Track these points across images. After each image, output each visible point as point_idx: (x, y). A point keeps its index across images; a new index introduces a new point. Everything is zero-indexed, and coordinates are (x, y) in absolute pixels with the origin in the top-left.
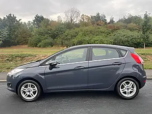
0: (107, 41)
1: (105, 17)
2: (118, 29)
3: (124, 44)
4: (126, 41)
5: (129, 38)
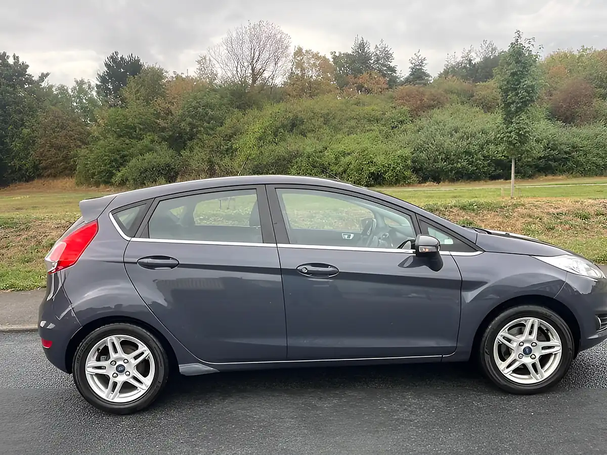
0: (386, 153)
1: (388, 56)
2: (436, 103)
3: (454, 164)
4: (463, 153)
5: (475, 142)
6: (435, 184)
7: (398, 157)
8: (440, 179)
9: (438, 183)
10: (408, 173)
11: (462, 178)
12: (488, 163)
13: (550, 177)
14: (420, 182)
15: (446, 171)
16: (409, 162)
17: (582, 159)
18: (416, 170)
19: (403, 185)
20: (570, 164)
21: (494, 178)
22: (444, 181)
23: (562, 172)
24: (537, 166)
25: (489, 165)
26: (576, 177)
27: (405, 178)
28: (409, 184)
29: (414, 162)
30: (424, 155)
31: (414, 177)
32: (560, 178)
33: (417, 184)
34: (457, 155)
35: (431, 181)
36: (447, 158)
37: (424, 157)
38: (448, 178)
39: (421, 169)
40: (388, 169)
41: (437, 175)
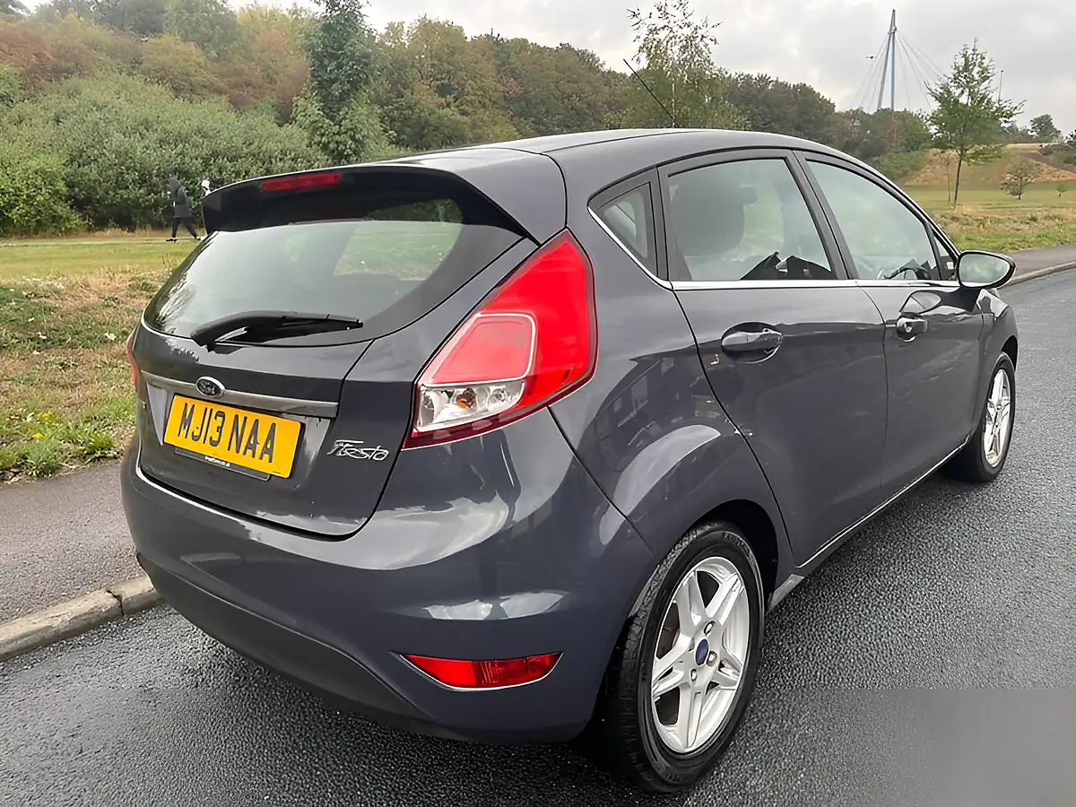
3: (161, 192)
4: (175, 171)
5: (192, 152)
6: (125, 233)
7: (36, 172)
8: (135, 224)
9: (132, 230)
10: (62, 209)
14: (90, 230)
15: (145, 207)
16: (61, 186)
18: (78, 204)
19: (53, 235)
22: (143, 226)
27: (56, 219)
28: (68, 233)
29: (70, 185)
30: (92, 172)
31: (76, 218)
33: (87, 233)
34: (163, 176)
35: (115, 227)
36: (142, 181)
37: (94, 174)
38: (150, 221)
39: (88, 200)
40: (16, 200)
41: (125, 214)
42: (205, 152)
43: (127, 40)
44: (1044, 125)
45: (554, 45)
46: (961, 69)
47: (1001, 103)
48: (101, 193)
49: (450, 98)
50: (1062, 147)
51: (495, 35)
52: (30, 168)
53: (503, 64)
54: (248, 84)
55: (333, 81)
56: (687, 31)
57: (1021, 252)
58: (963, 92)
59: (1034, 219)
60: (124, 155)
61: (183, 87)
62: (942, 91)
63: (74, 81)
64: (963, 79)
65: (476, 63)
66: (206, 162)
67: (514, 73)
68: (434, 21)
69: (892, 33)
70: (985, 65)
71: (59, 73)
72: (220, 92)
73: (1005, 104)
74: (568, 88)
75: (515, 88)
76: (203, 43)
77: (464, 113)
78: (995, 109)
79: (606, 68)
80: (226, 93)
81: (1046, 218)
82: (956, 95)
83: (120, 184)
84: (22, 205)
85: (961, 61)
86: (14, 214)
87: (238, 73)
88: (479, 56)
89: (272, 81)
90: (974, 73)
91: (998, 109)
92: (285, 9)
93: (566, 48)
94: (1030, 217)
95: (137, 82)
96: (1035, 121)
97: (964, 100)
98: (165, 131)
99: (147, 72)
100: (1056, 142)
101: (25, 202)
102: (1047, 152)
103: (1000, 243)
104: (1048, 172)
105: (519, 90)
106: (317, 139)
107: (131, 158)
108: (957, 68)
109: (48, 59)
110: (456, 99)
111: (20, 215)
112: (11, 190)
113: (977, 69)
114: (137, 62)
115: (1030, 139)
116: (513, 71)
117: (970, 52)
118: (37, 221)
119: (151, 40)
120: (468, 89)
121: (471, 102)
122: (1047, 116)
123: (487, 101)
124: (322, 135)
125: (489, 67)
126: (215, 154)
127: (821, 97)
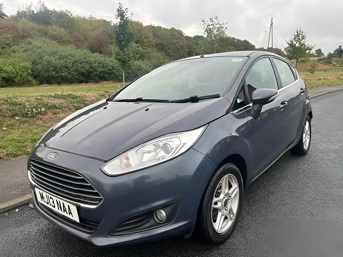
3: (60, 73)
4: (64, 67)
5: (69, 61)
7: (23, 67)
8: (52, 83)
10: (30, 78)
11: (64, 82)
12: (77, 74)
13: (105, 82)
14: (38, 85)
15: (55, 78)
16: (30, 71)
17: (117, 73)
18: (35, 77)
19: (28, 86)
20: (113, 76)
21: (81, 82)
22: (54, 84)
23: (110, 80)
24: (99, 76)
25: (78, 75)
26: (116, 82)
27: (29, 81)
28: (32, 85)
29: (32, 71)
31: (34, 81)
32: (110, 82)
33: (37, 86)
34: (60, 68)
35: (46, 84)
36: (55, 70)
37: (40, 68)
38: (56, 82)
39: (37, 76)
40: (17, 75)
41: (49, 80)
42: (72, 61)
43: (42, 27)
44: (319, 52)
45: (170, 28)
46: (296, 36)
47: (308, 46)
48: (42, 73)
49: (139, 44)
50: (325, 58)
51: (152, 25)
52: (21, 66)
53: (155, 34)
54: (79, 40)
55: (122, 41)
56: (218, 26)
57: (318, 88)
58: (297, 43)
59: (320, 79)
60: (49, 62)
61: (61, 41)
62: (290, 42)
63: (28, 39)
64: (297, 39)
65: (147, 34)
66: (73, 64)
67: (158, 37)
68: (134, 21)
69: (272, 25)
70: (303, 35)
71: (24, 37)
72: (72, 43)
73: (309, 46)
74: (174, 41)
75: (159, 41)
76: (65, 27)
77: (144, 49)
78: (306, 47)
79: (185, 35)
80: (73, 43)
81: (323, 79)
82: (295, 44)
83: (48, 71)
84: (19, 77)
85: (296, 34)
86: (16, 80)
87: (76, 37)
88: (148, 31)
89: (86, 40)
90: (300, 37)
91: (307, 48)
92: (87, 17)
93: (173, 29)
94: (319, 79)
95: (48, 40)
96: (316, 51)
97: (297, 45)
98: (60, 55)
99: (49, 37)
100: (323, 57)
101: (20, 76)
102: (320, 60)
103: (312, 86)
104: (321, 66)
105: (160, 42)
106: (117, 57)
107: (51, 63)
108: (295, 36)
109: (20, 33)
110: (141, 45)
111: (18, 80)
112: (16, 72)
113: (301, 36)
114: (46, 34)
115: (315, 56)
116: (158, 36)
117: (299, 31)
118: (23, 82)
119: (49, 27)
120: (145, 41)
121: (146, 46)
122: (320, 49)
123: (150, 45)
124: (119, 56)
125: (151, 35)
126: (76, 62)
127: (251, 44)
